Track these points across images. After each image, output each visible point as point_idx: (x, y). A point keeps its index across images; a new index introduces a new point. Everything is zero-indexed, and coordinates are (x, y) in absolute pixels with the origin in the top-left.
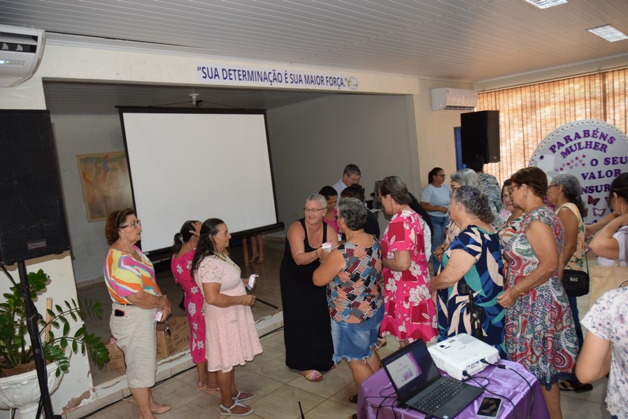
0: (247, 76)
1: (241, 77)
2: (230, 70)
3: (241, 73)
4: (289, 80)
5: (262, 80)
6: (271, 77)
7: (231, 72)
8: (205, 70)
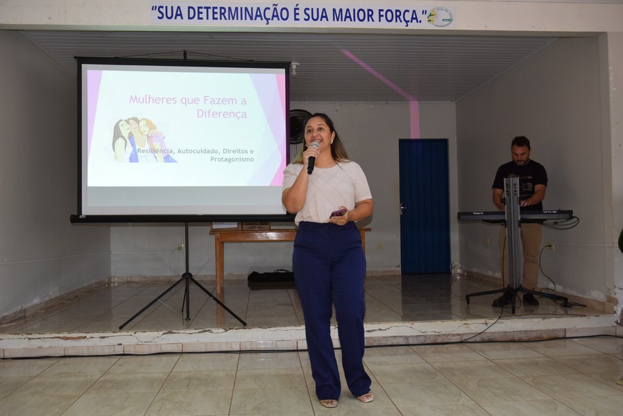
0: (227, 15)
1: (217, 16)
2: (199, 8)
3: (217, 10)
4: (302, 16)
5: (251, 18)
6: (269, 14)
7: (201, 10)
8: (163, 10)
